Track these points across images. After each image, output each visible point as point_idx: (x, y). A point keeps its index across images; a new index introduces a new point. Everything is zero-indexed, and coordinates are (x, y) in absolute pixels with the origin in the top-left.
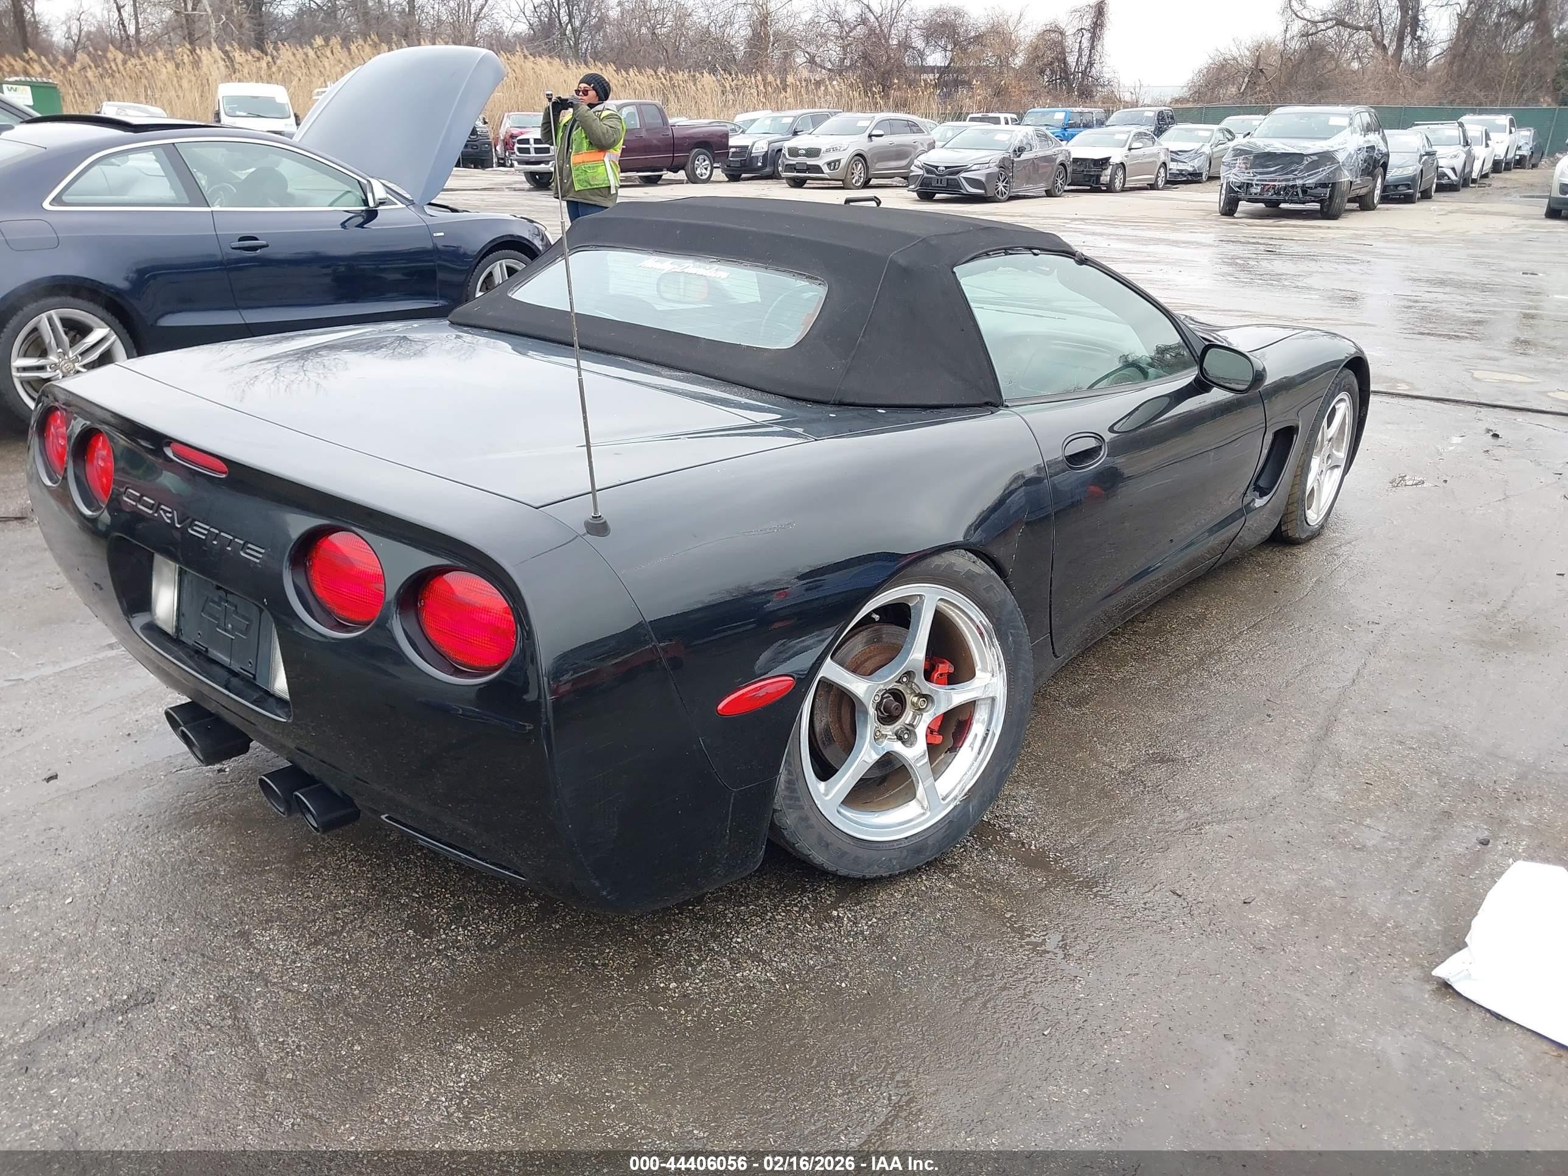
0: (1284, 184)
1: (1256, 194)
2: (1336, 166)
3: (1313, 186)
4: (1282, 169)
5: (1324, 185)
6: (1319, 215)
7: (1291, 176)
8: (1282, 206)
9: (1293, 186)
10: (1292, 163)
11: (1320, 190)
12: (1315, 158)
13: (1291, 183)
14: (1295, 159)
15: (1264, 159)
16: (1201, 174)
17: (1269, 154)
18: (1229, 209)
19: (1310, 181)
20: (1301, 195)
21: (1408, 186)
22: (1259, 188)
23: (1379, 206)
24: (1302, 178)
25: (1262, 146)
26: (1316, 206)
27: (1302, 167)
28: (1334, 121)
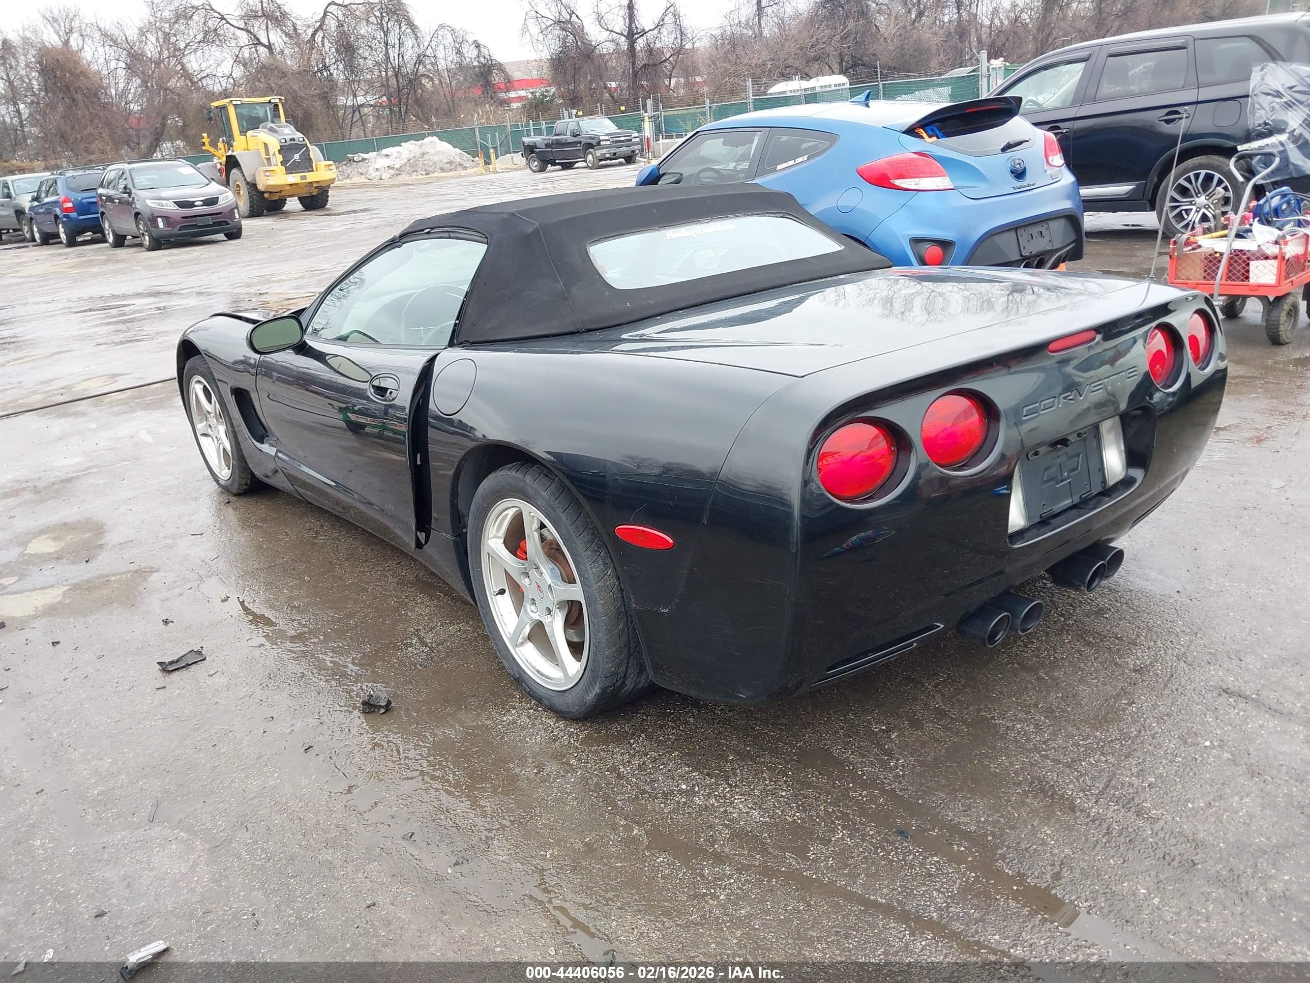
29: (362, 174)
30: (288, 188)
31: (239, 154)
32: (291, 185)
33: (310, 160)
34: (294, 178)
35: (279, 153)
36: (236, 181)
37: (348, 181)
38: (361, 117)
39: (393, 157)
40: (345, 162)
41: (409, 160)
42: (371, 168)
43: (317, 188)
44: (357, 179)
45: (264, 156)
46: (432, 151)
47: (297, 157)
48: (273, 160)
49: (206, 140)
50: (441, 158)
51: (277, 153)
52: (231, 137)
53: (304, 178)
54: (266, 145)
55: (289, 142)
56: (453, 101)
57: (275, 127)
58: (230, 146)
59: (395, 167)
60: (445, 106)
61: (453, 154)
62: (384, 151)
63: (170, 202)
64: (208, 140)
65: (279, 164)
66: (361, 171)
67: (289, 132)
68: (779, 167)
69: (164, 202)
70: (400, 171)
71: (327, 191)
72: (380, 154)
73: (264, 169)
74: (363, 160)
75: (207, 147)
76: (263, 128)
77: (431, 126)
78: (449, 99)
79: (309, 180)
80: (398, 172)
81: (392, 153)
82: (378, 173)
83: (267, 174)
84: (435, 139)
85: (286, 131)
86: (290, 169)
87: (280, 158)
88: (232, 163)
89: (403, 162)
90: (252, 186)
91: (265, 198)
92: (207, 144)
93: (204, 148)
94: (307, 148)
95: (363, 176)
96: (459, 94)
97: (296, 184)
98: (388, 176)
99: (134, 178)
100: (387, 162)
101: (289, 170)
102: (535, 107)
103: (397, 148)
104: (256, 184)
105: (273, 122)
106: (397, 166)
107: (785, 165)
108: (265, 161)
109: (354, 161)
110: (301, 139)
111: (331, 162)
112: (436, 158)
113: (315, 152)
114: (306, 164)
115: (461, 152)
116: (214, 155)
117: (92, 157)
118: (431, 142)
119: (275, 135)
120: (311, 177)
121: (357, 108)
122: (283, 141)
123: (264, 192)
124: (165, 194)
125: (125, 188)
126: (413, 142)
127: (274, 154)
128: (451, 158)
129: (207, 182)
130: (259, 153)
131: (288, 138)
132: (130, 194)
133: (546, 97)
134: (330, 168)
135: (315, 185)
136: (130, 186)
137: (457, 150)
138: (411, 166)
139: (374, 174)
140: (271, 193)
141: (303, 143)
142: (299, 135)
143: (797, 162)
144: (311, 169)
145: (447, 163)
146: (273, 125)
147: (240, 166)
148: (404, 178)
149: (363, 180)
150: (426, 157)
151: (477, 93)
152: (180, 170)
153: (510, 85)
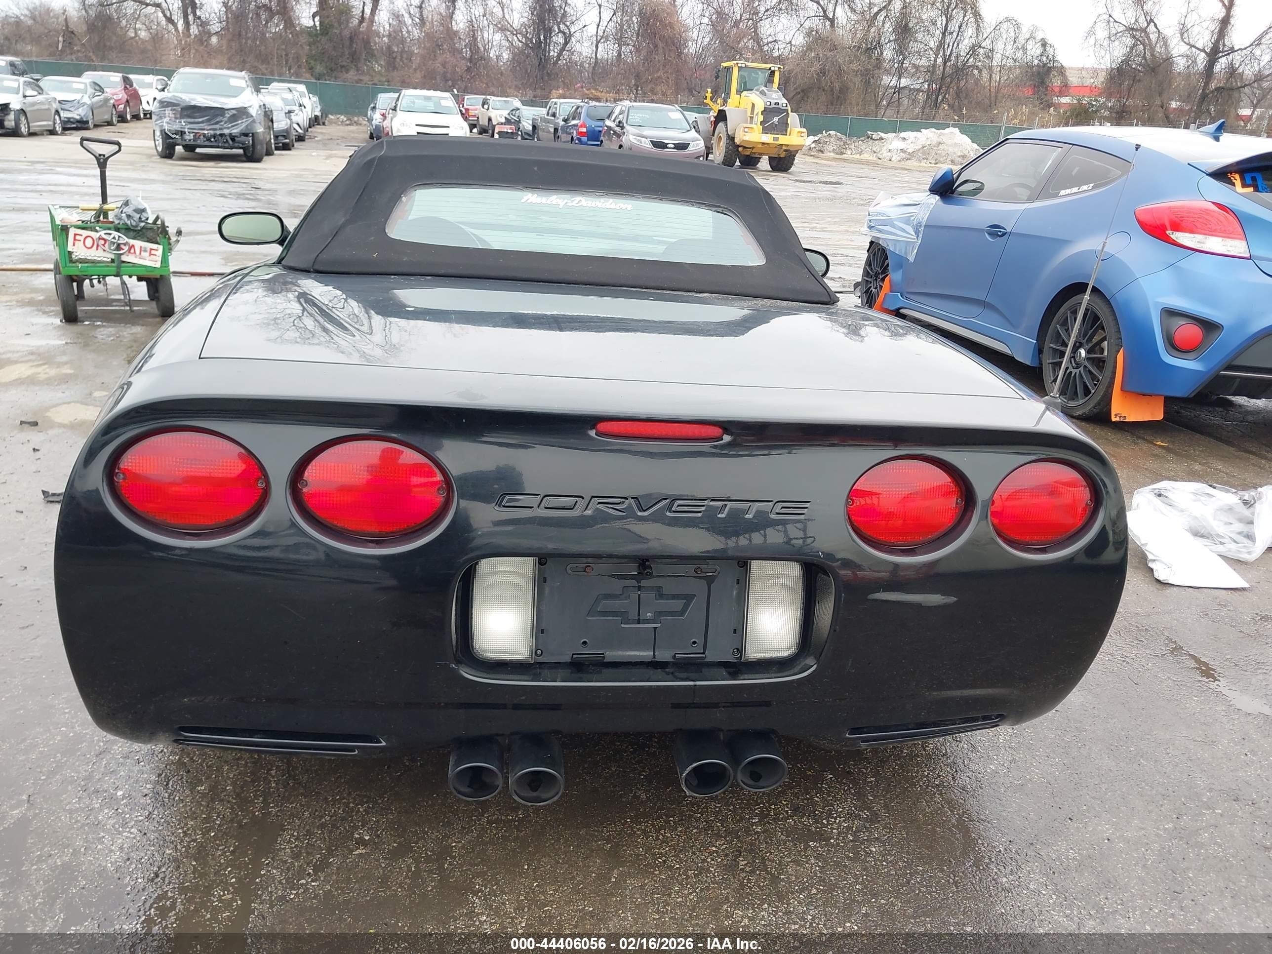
0: (212, 132)
1: (190, 140)
2: (251, 120)
3: (238, 135)
4: (208, 120)
5: (246, 135)
6: (244, 159)
7: (217, 126)
8: (198, 150)
9: (221, 135)
10: (217, 116)
11: (243, 138)
12: (234, 112)
13: (218, 132)
14: (218, 112)
15: (191, 111)
16: (87, 122)
17: (195, 107)
18: (168, 153)
19: (235, 131)
20: (231, 142)
21: (285, 137)
22: (192, 135)
23: (276, 152)
24: (228, 128)
25: (188, 100)
26: (241, 151)
27: (225, 119)
28: (234, 82)
29: (875, 152)
30: (760, 146)
31: (729, 110)
32: (763, 144)
33: (787, 124)
34: (768, 138)
35: (762, 114)
36: (720, 133)
37: (857, 156)
38: (899, 99)
39: (910, 141)
40: (863, 138)
41: (923, 147)
42: (885, 148)
43: (785, 150)
44: (866, 156)
45: (749, 114)
46: (949, 142)
47: (776, 119)
48: (755, 119)
49: (709, 95)
50: (956, 150)
51: (760, 113)
52: (728, 95)
53: (775, 139)
54: (753, 105)
55: (773, 106)
56: (996, 97)
57: (766, 91)
58: (725, 102)
59: (908, 151)
60: (987, 101)
61: (969, 149)
62: (903, 135)
63: (648, 141)
64: (711, 95)
65: (759, 123)
66: (874, 149)
67: (777, 97)
68: (1063, 193)
69: (643, 140)
70: (911, 156)
71: (795, 156)
72: (897, 137)
73: (745, 125)
74: (881, 139)
75: (708, 101)
76: (756, 90)
77: (961, 116)
78: (993, 95)
79: (780, 142)
80: (908, 156)
81: (909, 137)
82: (889, 154)
83: (746, 130)
84: (956, 130)
85: (774, 95)
86: (767, 129)
87: (761, 118)
88: (721, 116)
89: (917, 148)
90: (731, 139)
91: (738, 150)
92: (709, 98)
93: (705, 101)
94: (788, 113)
95: (875, 155)
96: (1005, 91)
97: (768, 144)
98: (899, 158)
99: (630, 114)
100: (901, 145)
101: (765, 130)
102: (1077, 115)
103: (915, 134)
104: (734, 138)
105: (766, 86)
106: (910, 151)
107: (1068, 191)
108: (749, 118)
109: (871, 138)
110: (785, 105)
111: (804, 130)
112: (951, 150)
113: (793, 119)
114: (783, 128)
115: (978, 148)
116: (712, 109)
117: (655, 98)
118: (952, 133)
119: (764, 97)
120: (783, 140)
121: (899, 90)
122: (769, 103)
123: (739, 146)
124: (646, 132)
125: (620, 122)
126: (933, 130)
127: (757, 114)
128: (966, 153)
129: (689, 128)
130: (746, 112)
131: (773, 102)
132: (623, 128)
133: (1093, 106)
134: (802, 135)
135: (784, 148)
136: (624, 121)
137: (975, 145)
138: (924, 153)
139: (885, 154)
140: (745, 147)
141: (786, 108)
142: (785, 101)
143: (1080, 190)
144: (785, 133)
145: (959, 157)
146: (765, 89)
147: (726, 120)
148: (912, 163)
149: (872, 158)
150: (941, 147)
151: (1028, 92)
152: (670, 114)
153: (1065, 89)
